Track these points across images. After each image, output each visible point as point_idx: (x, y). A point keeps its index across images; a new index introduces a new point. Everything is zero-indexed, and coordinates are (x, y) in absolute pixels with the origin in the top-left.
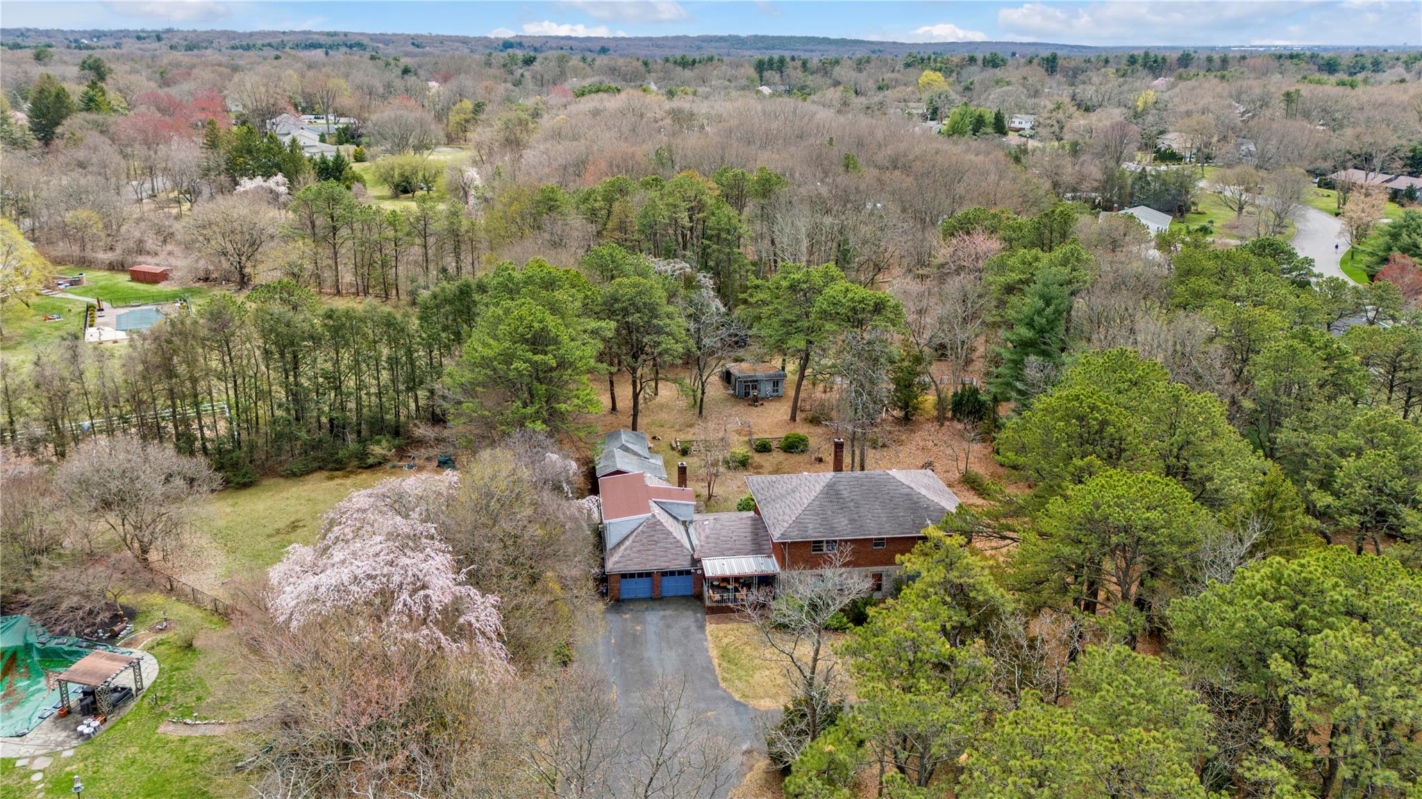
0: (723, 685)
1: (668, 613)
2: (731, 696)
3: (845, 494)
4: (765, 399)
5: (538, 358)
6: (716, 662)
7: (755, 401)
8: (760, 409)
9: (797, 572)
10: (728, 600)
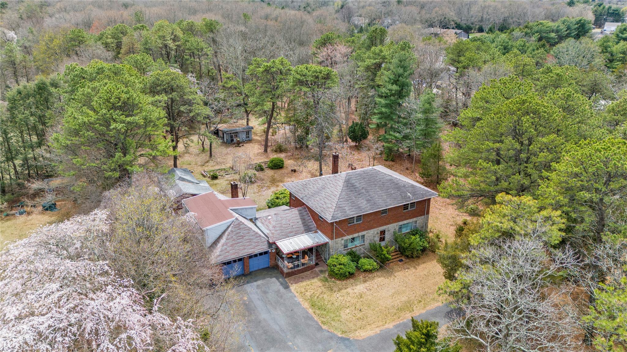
0: (324, 327)
1: (260, 282)
2: (335, 335)
3: (357, 185)
4: (243, 142)
7: (238, 144)
9: (340, 239)
10: (298, 266)
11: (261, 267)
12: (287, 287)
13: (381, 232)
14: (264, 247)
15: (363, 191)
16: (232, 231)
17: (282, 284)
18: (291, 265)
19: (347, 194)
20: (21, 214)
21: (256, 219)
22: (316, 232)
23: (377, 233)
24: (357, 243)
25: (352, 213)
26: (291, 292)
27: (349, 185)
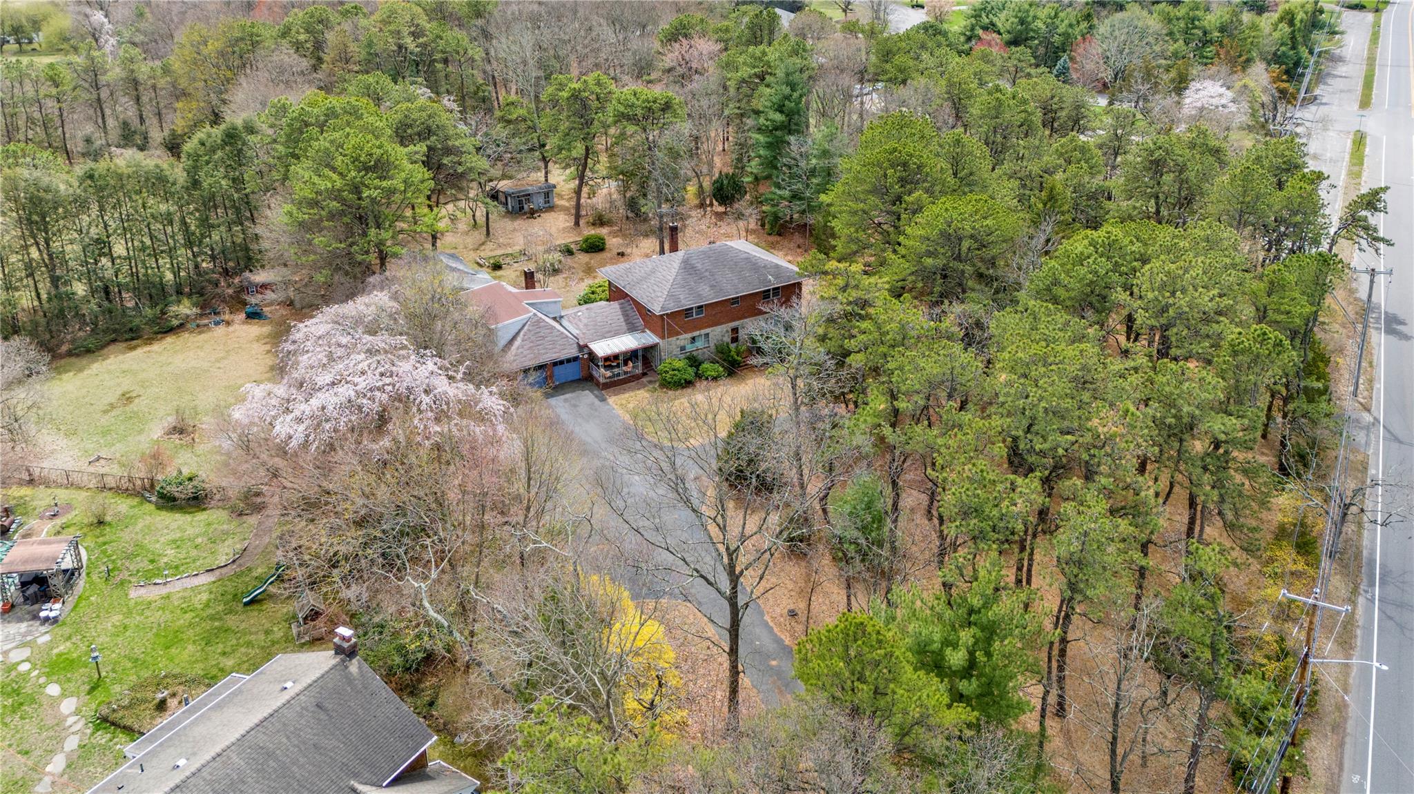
3: (699, 266)
4: (540, 210)
5: (385, 184)
7: (532, 214)
9: (675, 338)
10: (618, 375)
11: (569, 379)
12: (603, 400)
13: (733, 330)
14: (573, 352)
15: (707, 274)
16: (529, 330)
17: (597, 397)
18: (608, 374)
19: (684, 279)
20: (217, 324)
21: (561, 317)
22: (644, 332)
23: (727, 331)
24: (700, 344)
25: (688, 302)
26: (608, 404)
27: (688, 266)
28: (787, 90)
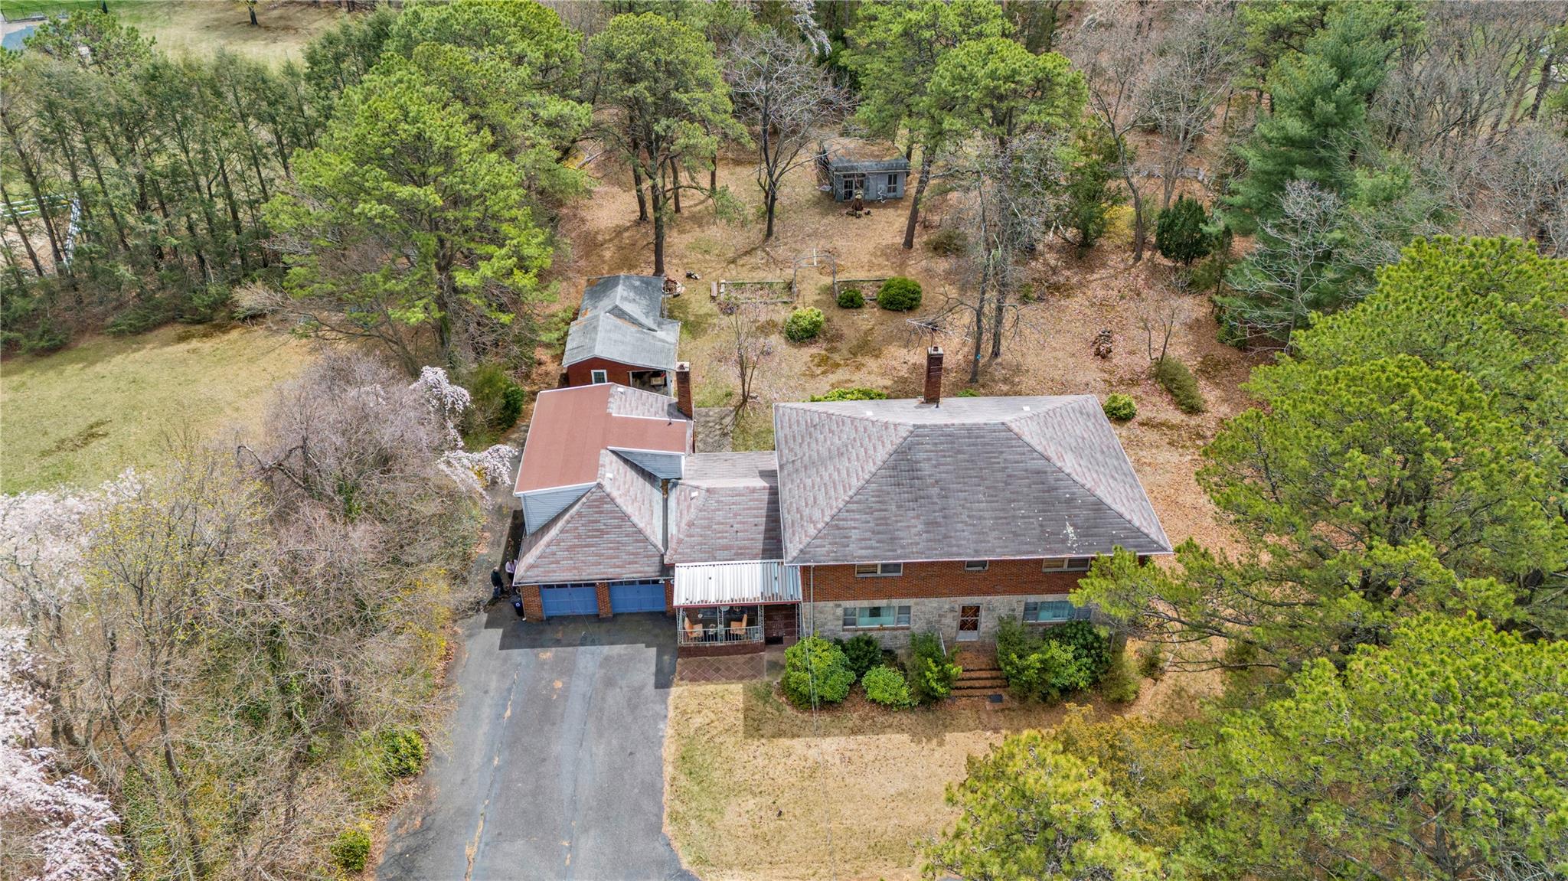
1: (618, 649)
2: (676, 859)
3: (926, 468)
4: (873, 203)
5: (405, 191)
6: (669, 770)
7: (857, 208)
8: (864, 220)
9: (831, 604)
10: (715, 637)
11: (644, 609)
13: (965, 610)
14: (647, 570)
17: (660, 670)
19: (880, 494)
21: (676, 484)
23: (952, 610)
24: (888, 620)
26: (664, 702)
28: (1332, 75)
